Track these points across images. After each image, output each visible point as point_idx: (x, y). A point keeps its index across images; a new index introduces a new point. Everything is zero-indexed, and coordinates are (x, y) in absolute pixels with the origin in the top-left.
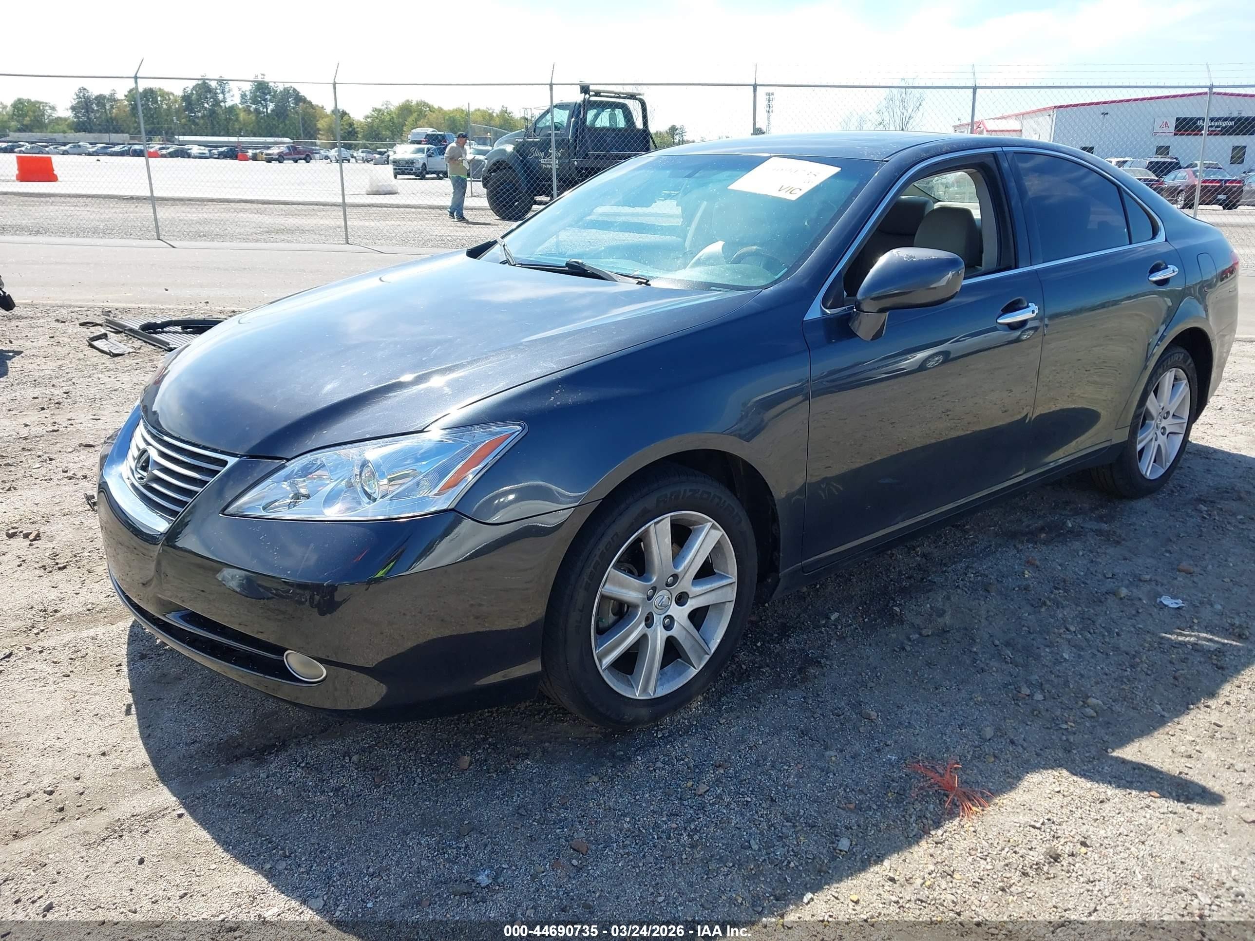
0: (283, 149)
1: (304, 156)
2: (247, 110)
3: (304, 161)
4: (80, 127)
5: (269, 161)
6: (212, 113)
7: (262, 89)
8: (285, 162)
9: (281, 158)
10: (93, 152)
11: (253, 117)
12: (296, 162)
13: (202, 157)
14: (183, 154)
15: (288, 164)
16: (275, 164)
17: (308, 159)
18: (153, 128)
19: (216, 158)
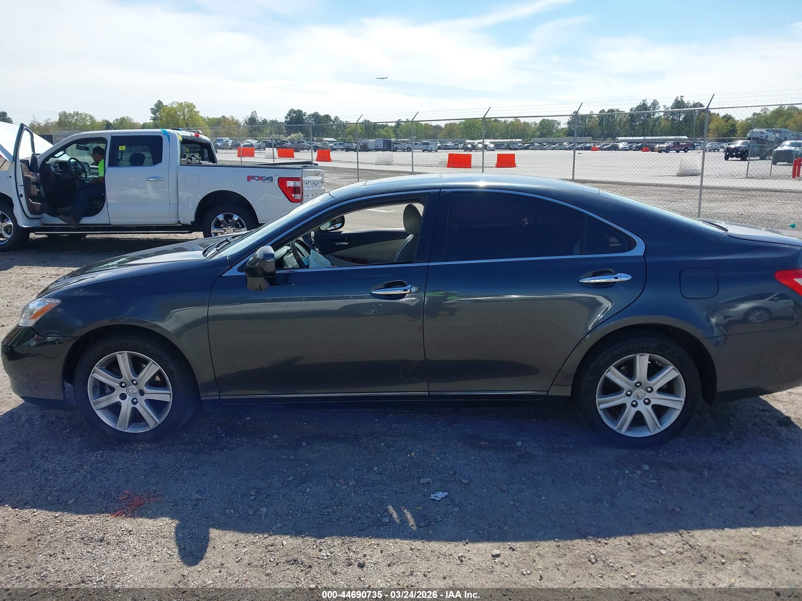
0: (670, 144)
1: (684, 148)
2: (667, 119)
3: (683, 151)
4: (569, 133)
5: (660, 151)
6: (645, 122)
7: (679, 104)
8: (670, 152)
9: (667, 150)
10: (568, 148)
11: (670, 123)
12: (678, 152)
13: (624, 149)
14: (615, 148)
15: (673, 153)
16: (664, 154)
17: (686, 150)
18: (610, 133)
19: (634, 150)
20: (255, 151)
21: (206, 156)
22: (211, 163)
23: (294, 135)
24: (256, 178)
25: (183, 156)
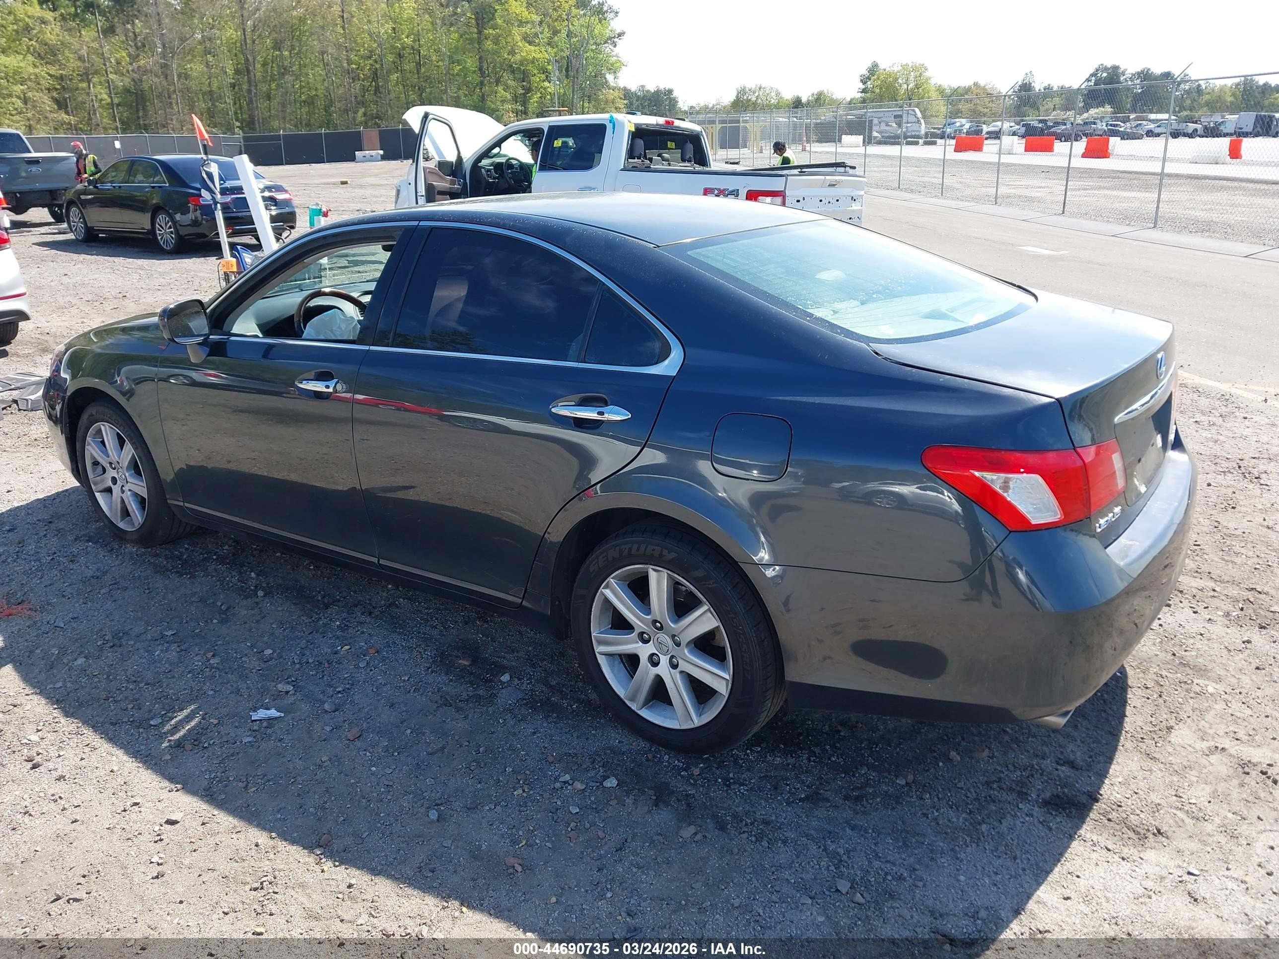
20: (986, 142)
21: (690, 154)
22: (698, 168)
23: (1096, 110)
24: (716, 192)
25: (631, 154)
